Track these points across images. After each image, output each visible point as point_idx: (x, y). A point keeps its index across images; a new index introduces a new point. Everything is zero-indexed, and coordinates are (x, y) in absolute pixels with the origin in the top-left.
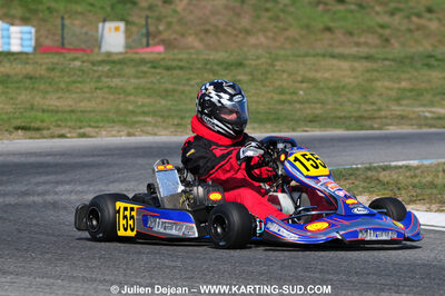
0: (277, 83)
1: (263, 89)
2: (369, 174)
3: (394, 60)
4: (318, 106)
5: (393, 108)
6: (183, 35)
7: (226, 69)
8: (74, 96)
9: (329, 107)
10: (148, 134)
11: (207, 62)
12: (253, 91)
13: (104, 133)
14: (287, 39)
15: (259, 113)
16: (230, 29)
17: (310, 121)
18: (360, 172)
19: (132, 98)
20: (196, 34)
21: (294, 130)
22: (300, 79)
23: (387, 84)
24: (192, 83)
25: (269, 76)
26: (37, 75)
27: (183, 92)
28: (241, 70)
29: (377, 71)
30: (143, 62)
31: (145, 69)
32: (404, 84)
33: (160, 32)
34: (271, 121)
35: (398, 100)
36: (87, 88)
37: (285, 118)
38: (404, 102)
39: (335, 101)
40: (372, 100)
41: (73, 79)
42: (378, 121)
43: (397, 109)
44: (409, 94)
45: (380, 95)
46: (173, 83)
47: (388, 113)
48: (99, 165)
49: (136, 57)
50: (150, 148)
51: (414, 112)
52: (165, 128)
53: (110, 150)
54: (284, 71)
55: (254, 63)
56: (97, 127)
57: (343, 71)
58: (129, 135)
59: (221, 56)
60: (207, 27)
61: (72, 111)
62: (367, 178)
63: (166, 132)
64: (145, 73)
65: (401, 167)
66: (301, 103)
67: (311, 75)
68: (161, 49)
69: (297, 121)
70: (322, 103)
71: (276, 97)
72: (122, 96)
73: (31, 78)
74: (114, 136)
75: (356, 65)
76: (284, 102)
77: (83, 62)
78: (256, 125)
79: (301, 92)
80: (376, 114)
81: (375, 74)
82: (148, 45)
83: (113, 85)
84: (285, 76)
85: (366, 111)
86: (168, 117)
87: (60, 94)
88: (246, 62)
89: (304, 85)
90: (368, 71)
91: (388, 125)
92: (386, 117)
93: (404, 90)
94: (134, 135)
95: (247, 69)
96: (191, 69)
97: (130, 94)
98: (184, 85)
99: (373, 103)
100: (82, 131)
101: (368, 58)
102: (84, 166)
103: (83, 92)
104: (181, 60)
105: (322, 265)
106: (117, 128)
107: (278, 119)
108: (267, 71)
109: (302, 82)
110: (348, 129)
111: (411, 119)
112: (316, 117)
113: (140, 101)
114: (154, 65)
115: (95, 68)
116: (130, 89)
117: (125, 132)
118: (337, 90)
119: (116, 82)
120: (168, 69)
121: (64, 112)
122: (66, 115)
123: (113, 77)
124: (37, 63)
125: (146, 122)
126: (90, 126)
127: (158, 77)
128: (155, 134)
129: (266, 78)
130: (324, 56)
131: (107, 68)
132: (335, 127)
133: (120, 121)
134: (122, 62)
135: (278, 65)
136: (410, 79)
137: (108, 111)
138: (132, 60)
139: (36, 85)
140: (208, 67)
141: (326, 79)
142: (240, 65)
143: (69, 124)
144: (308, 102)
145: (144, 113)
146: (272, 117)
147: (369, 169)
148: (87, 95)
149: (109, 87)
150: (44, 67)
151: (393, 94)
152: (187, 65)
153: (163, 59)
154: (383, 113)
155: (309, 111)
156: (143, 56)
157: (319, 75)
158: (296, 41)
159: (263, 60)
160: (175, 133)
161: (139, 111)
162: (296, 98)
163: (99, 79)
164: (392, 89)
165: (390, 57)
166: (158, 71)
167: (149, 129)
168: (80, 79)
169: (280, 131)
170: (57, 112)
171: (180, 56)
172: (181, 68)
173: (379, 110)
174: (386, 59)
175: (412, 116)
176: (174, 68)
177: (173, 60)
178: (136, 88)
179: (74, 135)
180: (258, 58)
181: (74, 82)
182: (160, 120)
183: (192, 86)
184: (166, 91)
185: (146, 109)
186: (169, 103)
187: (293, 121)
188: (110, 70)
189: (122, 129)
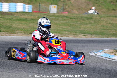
0: (102, 24)
1: (98, 25)
4: (114, 31)
6: (73, 9)
7: (87, 19)
10: (66, 36)
11: (82, 17)
12: (95, 26)
14: (102, 12)
15: (97, 32)
16: (86, 8)
17: (112, 35)
19: (61, 26)
20: (76, 9)
21: (108, 37)
22: (108, 23)
24: (78, 23)
25: (100, 22)
26: (35, 19)
27: (75, 25)
28: (92, 20)
30: (64, 16)
31: (64, 18)
33: (66, 8)
34: (101, 35)
37: (105, 34)
46: (73, 23)
50: (68, 40)
52: (71, 35)
54: (104, 21)
55: (95, 18)
58: (61, 36)
60: (79, 8)
64: (65, 19)
66: (109, 30)
67: (112, 22)
68: (67, 13)
69: (108, 35)
71: (102, 28)
72: (58, 26)
73: (33, 19)
76: (104, 29)
77: (47, 16)
78: (97, 36)
82: (63, 12)
83: (56, 22)
84: (104, 22)
86: (72, 32)
88: (93, 18)
89: (110, 25)
94: (63, 37)
95: (94, 20)
96: (77, 19)
97: (60, 25)
98: (76, 23)
104: (74, 16)
107: (103, 34)
109: (109, 24)
112: (114, 34)
113: (63, 27)
114: (67, 17)
115: (51, 17)
119: (57, 22)
120: (71, 18)
123: (56, 20)
124: (34, 15)
125: (66, 33)
127: (68, 21)
128: (69, 37)
129: (99, 22)
130: (115, 17)
133: (58, 33)
134: (58, 16)
135: (102, 19)
137: (55, 30)
138: (61, 16)
139: (34, 22)
140: (82, 18)
141: (116, 24)
142: (91, 18)
144: (111, 30)
145: (65, 31)
146: (101, 33)
149: (55, 23)
150: (36, 16)
153: (70, 16)
155: (112, 32)
156: (64, 15)
157: (114, 22)
158: (104, 12)
159: (98, 17)
160: (74, 37)
161: (63, 30)
162: (107, 28)
166: (68, 19)
167: (67, 35)
169: (104, 37)
171: (74, 15)
172: (75, 18)
176: (73, 19)
177: (72, 16)
182: (69, 33)
183: (78, 24)
184: (71, 25)
185: (65, 29)
186: (72, 28)
187: (107, 35)
188: (55, 18)
189: (59, 35)
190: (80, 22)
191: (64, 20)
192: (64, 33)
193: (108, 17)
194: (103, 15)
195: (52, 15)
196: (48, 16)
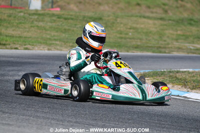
0: (119, 29)
2: (171, 74)
3: (173, 21)
4: (139, 41)
5: (175, 43)
6: (68, 4)
8: (21, 30)
9: (144, 41)
10: (58, 49)
11: (84, 17)
13: (36, 48)
14: (118, 8)
16: (91, 2)
17: (136, 48)
18: (166, 73)
19: (49, 32)
20: (75, 3)
21: (128, 51)
22: (129, 27)
23: (171, 32)
24: (78, 26)
25: (115, 25)
26: (2, 18)
27: (73, 31)
29: (166, 25)
30: (53, 15)
31: (54, 18)
32: (179, 32)
33: (57, 2)
34: (117, 47)
35: (177, 40)
36: (27, 26)
37: (123, 46)
38: (180, 41)
39: (147, 39)
40: (164, 39)
41: (19, 21)
42: (168, 49)
43: (176, 44)
44: (182, 37)
45: (168, 37)
46: (68, 26)
47: (173, 46)
48: (37, 63)
49: (50, 12)
51: (185, 46)
52: (66, 47)
53: (41, 56)
54: (121, 23)
55: (107, 18)
56: (33, 45)
57: (150, 25)
58: (49, 50)
59: (90, 14)
61: (20, 37)
62: (170, 76)
63: (66, 49)
64: (55, 20)
65: (185, 72)
66: (130, 39)
67: (135, 25)
68: (59, 9)
69: (129, 47)
70: (141, 39)
71: (118, 35)
72: (44, 31)
74: (41, 50)
75: (156, 22)
76: (122, 38)
77: (25, 13)
79: (130, 34)
80: (167, 46)
81: (165, 27)
82: (52, 7)
83: (39, 25)
84: (122, 25)
85: (162, 44)
86: (67, 42)
87: (14, 28)
89: (131, 30)
90: (161, 25)
91: (173, 51)
92: (172, 48)
93: (179, 35)
94: (51, 50)
95: (104, 21)
96: (77, 20)
97: (46, 30)
98: (74, 27)
99: (165, 41)
100: (26, 46)
101: (161, 19)
102: (30, 63)
103: (25, 28)
104: (71, 15)
105: (157, 117)
106: (43, 46)
107: (120, 46)
108: (114, 23)
109: (130, 29)
110: (153, 52)
111: (184, 49)
112: (138, 46)
114: (59, 17)
115: (31, 17)
116: (48, 27)
117: (47, 48)
118: (147, 33)
119: (41, 24)
120: (66, 19)
121: (16, 37)
122: (18, 39)
123: (39, 21)
125: (56, 44)
126: (29, 44)
127: (61, 23)
128: (61, 50)
129: (113, 26)
130: (140, 17)
131: (36, 17)
132: (147, 51)
133: (44, 43)
134: (43, 15)
135: (119, 20)
136: (182, 30)
137: (38, 38)
138: (48, 14)
139: (2, 24)
140: (85, 19)
141: (142, 28)
143: (20, 43)
144: (133, 38)
145: (55, 40)
146: (116, 45)
147: (170, 72)
148: (27, 30)
149: (37, 26)
150: (6, 15)
151: (175, 37)
152: (75, 18)
153: (63, 14)
154: (170, 46)
155: (134, 43)
156: (54, 12)
157: (138, 26)
158: (122, 9)
159: (111, 17)
161: (53, 38)
162: (127, 36)
163: (32, 22)
164: (173, 35)
165: (172, 19)
166: (61, 20)
167: (58, 47)
168: (23, 22)
170: (13, 37)
171: (73, 14)
172: (72, 19)
173: (168, 44)
174: (170, 20)
175: (184, 48)
177: (68, 15)
178: (51, 27)
179: (22, 48)
180: (109, 16)
181: (20, 23)
182: (63, 43)
183: (77, 28)
184: (65, 29)
185: (56, 38)
186: (67, 36)
187: (127, 47)
188: (38, 18)
189: (45, 46)
190: (80, 26)
191: (53, 21)
192: (53, 44)
193: (128, 16)
194: (120, 14)
195: (33, 12)
196: (26, 15)
